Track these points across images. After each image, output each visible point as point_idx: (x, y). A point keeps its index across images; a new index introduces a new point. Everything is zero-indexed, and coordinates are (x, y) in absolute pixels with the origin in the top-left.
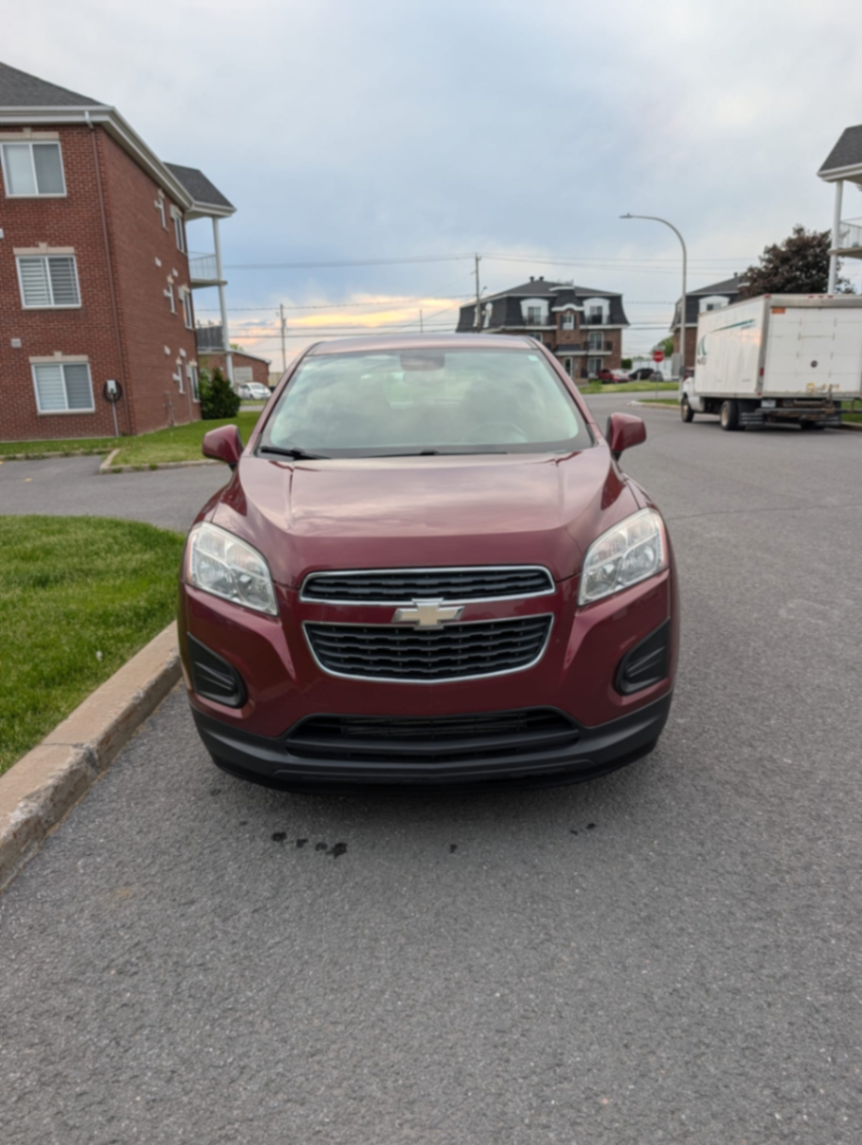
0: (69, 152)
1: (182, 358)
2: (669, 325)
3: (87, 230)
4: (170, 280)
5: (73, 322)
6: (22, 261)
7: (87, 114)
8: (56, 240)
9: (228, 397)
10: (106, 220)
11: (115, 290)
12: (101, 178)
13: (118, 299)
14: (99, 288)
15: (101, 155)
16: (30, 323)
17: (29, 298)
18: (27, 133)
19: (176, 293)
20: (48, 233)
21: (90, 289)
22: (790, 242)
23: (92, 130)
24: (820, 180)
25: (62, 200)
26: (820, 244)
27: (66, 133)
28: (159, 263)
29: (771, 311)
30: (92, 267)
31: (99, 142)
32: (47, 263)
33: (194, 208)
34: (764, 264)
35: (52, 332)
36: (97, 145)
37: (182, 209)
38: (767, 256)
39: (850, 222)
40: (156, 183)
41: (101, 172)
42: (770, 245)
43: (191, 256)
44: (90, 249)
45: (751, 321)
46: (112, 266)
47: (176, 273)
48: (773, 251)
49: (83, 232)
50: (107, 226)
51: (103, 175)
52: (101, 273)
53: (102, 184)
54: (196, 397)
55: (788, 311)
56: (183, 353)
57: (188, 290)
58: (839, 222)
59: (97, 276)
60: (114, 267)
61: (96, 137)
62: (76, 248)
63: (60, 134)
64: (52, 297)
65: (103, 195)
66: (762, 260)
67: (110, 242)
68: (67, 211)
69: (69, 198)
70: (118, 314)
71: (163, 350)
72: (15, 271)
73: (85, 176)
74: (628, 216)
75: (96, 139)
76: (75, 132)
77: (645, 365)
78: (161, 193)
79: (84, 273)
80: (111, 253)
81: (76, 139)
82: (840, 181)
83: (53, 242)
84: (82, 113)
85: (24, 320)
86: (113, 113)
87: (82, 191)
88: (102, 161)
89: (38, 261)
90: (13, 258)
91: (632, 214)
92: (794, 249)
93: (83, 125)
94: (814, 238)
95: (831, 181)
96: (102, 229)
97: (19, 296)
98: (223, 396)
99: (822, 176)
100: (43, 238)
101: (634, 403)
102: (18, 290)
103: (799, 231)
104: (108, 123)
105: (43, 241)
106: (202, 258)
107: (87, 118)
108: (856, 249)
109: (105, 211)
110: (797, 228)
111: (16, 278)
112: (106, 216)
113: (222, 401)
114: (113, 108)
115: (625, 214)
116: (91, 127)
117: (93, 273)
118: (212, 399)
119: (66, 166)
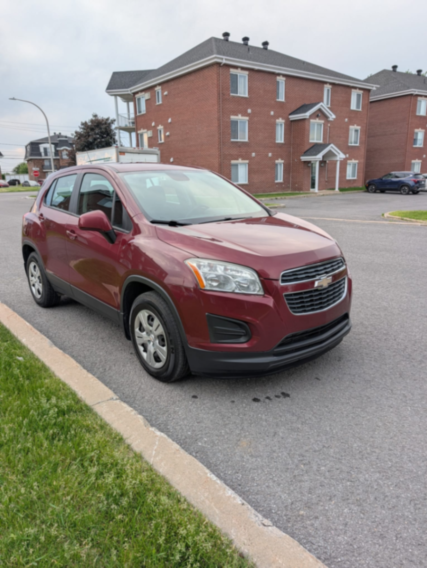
2: (24, 157)
22: (92, 121)
24: (107, 94)
26: (106, 123)
29: (119, 153)
34: (82, 130)
38: (83, 127)
39: (122, 115)
42: (84, 122)
45: (109, 158)
48: (85, 124)
55: (126, 154)
58: (118, 115)
66: (81, 128)
74: (14, 99)
77: (13, 178)
82: (116, 96)
91: (15, 98)
92: (95, 124)
94: (103, 120)
95: (112, 95)
99: (108, 92)
101: (27, 197)
103: (95, 116)
108: (126, 127)
110: (94, 115)
115: (12, 97)
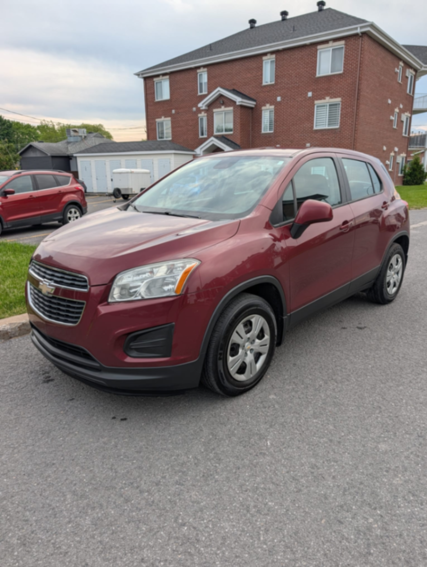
0: (347, 50)
1: (395, 152)
3: (349, 89)
4: (397, 110)
5: (334, 135)
6: (318, 107)
7: (359, 29)
8: (333, 96)
9: (420, 173)
10: (359, 82)
11: (356, 118)
12: (360, 61)
13: (357, 123)
14: (349, 118)
15: (362, 49)
16: (315, 136)
17: (318, 124)
18: (331, 44)
19: (399, 116)
20: (331, 92)
21: (345, 118)
23: (361, 36)
25: (340, 75)
27: (348, 40)
28: (390, 102)
30: (347, 107)
31: (363, 42)
32: (328, 107)
33: (423, 69)
35: (324, 140)
36: (362, 44)
37: (416, 70)
40: (399, 58)
41: (361, 57)
43: (416, 96)
44: (348, 98)
46: (357, 106)
47: (401, 106)
49: (347, 90)
50: (359, 85)
51: (362, 59)
52: (351, 110)
53: (360, 64)
54: (401, 173)
56: (396, 149)
57: (409, 115)
59: (349, 112)
60: (358, 106)
61: (362, 39)
62: (342, 98)
63: (346, 41)
64: (327, 123)
65: (360, 69)
67: (358, 93)
68: (341, 80)
69: (343, 73)
70: (355, 130)
71: (382, 148)
72: (313, 112)
73: (353, 61)
75: (362, 41)
76: (352, 39)
78: (401, 64)
79: (343, 110)
80: (358, 99)
81: (352, 43)
83: (332, 97)
84: (356, 29)
85: (313, 135)
86: (372, 26)
87: (350, 69)
88: (362, 52)
89: (324, 106)
90: (314, 105)
93: (356, 35)
96: (356, 88)
97: (313, 123)
98: (417, 173)
100: (328, 94)
102: (313, 121)
104: (369, 31)
105: (328, 96)
106: (424, 97)
107: (359, 31)
109: (359, 77)
111: (313, 115)
112: (359, 80)
113: (416, 176)
114: (373, 22)
116: (360, 35)
117: (347, 110)
118: (410, 175)
119: (345, 57)
